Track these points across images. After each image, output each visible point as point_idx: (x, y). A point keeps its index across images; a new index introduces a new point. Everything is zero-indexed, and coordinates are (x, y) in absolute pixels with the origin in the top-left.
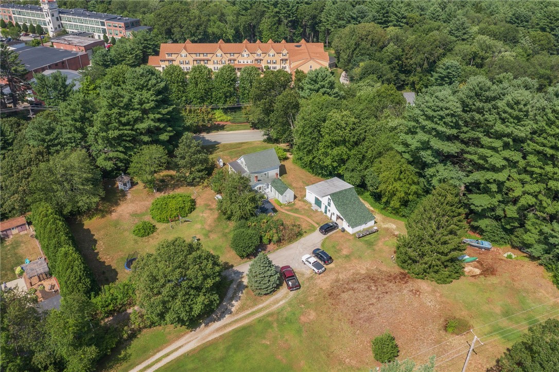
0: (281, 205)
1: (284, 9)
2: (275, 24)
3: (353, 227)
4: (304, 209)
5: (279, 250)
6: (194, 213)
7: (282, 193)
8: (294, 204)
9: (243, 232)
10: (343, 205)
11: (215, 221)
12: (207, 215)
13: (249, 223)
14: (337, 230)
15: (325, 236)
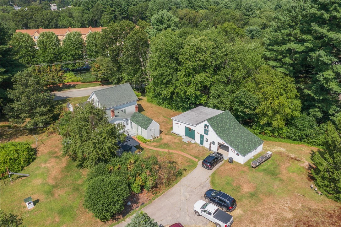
0: (146, 141)
1: (118, 8)
2: (112, 19)
3: (244, 155)
4: (174, 143)
5: (157, 199)
6: (33, 165)
7: (145, 127)
8: (161, 139)
9: (103, 180)
10: (224, 130)
11: (63, 171)
12: (52, 164)
13: (110, 166)
14: (223, 162)
15: (211, 172)
